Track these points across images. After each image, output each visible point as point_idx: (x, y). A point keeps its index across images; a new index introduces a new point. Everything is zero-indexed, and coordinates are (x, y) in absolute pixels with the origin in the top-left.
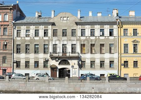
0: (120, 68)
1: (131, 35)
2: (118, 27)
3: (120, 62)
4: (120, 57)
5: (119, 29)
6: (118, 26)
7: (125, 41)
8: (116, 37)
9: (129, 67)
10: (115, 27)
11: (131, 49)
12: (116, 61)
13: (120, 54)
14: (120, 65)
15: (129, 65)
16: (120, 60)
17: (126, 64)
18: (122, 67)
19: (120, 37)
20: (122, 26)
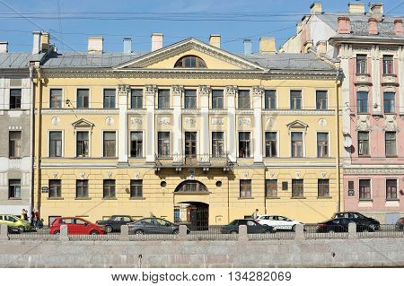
0: (36, 200)
1: (71, 107)
2: (35, 85)
3: (36, 182)
4: (37, 168)
5: (38, 89)
6: (35, 80)
7: (52, 122)
8: (28, 112)
9: (63, 196)
10: (26, 83)
11: (69, 145)
12: (26, 181)
13: (37, 158)
14: (36, 191)
15: (63, 191)
16: (36, 177)
17: (54, 187)
18: (45, 195)
19: (37, 112)
20: (47, 81)
